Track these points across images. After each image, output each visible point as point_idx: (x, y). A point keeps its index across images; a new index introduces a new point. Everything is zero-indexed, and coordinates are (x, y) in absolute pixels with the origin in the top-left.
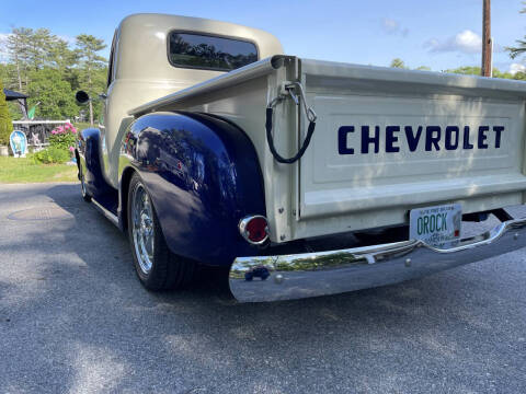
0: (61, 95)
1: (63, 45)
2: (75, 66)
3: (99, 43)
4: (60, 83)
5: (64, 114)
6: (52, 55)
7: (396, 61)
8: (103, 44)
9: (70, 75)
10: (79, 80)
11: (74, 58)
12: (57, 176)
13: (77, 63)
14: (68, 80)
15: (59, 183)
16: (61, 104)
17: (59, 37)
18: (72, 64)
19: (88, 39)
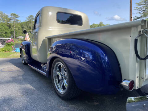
0: (6, 31)
1: (7, 16)
2: (10, 22)
3: (17, 16)
4: (5, 27)
5: (6, 36)
6: (3, 19)
7: (101, 22)
8: (18, 16)
9: (8, 25)
10: (11, 26)
11: (10, 20)
12: (11, 56)
13: (11, 21)
14: (8, 26)
15: (12, 58)
16: (6, 33)
17: (5, 14)
18: (9, 21)
19: (14, 15)
